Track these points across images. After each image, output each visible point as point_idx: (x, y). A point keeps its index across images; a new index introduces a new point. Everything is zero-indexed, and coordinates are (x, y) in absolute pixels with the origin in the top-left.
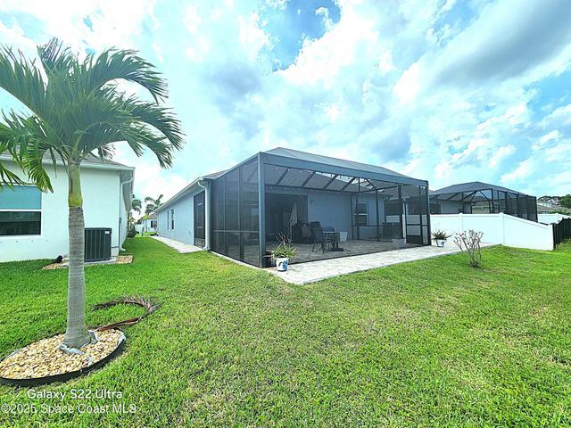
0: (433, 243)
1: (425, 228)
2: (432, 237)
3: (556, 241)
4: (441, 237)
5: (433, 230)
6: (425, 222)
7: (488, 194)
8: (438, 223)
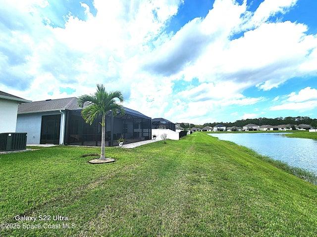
0: (152, 138)
1: (150, 134)
2: (152, 136)
3: (180, 137)
4: (154, 136)
5: (153, 134)
6: (150, 132)
7: (164, 122)
8: (154, 132)
